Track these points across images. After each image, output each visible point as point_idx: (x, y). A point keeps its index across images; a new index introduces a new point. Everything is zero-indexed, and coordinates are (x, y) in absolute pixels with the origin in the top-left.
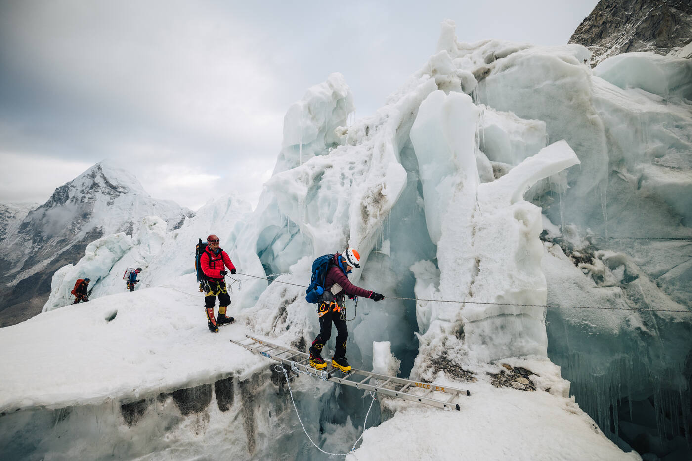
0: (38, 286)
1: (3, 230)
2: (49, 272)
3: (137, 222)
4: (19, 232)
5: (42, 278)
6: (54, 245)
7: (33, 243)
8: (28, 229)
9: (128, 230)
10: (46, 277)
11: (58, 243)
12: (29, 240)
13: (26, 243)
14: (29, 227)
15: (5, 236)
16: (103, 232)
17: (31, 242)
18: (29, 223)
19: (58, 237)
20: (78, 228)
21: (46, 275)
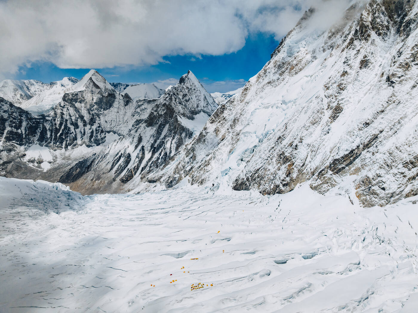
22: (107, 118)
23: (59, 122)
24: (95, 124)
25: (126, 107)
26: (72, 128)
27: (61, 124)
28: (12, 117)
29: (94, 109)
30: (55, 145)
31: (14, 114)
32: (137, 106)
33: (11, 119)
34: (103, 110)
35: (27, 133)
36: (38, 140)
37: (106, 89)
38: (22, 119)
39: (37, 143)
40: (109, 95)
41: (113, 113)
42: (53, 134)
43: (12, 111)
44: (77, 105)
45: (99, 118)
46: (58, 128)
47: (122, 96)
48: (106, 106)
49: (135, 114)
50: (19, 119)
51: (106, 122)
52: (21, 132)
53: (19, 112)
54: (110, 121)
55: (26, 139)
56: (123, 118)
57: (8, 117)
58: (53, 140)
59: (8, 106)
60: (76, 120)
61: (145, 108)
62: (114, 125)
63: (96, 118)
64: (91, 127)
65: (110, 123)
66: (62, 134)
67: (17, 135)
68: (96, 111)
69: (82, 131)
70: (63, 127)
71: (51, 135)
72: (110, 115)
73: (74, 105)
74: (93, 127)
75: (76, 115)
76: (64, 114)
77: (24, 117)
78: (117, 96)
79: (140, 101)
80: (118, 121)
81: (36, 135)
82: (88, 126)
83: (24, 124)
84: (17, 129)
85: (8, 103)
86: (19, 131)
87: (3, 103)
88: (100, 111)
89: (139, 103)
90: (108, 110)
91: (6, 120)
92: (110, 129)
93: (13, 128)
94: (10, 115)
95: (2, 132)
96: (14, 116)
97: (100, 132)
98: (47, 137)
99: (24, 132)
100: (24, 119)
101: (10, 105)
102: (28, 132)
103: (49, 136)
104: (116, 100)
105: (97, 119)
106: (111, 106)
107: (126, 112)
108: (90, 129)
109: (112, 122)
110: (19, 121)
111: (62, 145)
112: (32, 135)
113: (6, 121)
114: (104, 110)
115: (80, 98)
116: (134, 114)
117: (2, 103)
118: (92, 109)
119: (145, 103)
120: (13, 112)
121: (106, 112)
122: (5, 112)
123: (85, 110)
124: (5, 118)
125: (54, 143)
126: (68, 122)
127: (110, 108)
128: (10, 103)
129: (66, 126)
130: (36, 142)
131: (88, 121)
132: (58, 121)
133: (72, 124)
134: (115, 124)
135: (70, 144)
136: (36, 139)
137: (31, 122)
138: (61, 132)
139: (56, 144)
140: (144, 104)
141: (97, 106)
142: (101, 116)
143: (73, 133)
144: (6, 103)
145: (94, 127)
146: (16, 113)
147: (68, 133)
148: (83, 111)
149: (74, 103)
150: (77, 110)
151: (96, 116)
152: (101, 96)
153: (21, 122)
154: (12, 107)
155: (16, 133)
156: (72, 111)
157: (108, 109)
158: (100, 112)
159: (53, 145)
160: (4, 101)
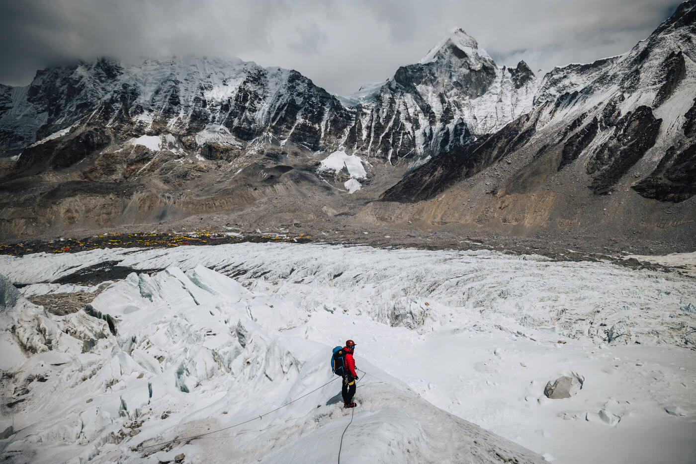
0: (52, 158)
1: (6, 95)
2: (66, 140)
3: (184, 81)
4: (29, 100)
5: (56, 148)
6: (74, 110)
7: (50, 115)
8: (39, 95)
9: (172, 90)
10: (63, 147)
11: (78, 107)
12: (43, 111)
13: (40, 115)
14: (41, 93)
15: (10, 105)
16: (137, 91)
17: (46, 114)
18: (39, 87)
19: (77, 100)
20: (103, 89)
21: (63, 144)
22: (476, 112)
23: (385, 115)
24: (452, 121)
25: (518, 90)
26: (408, 126)
27: (388, 118)
28: (308, 102)
29: (453, 95)
30: (374, 154)
31: (313, 99)
32: (549, 83)
33: (307, 106)
34: (468, 97)
35: (328, 130)
36: (346, 144)
37: (478, 58)
38: (324, 109)
39: (342, 149)
40: (485, 68)
41: (489, 104)
42: (372, 135)
43: (310, 93)
44: (420, 88)
45: (461, 111)
46: (383, 124)
47: (510, 70)
48: (475, 91)
49: (542, 99)
50: (319, 107)
51: (475, 118)
52: (319, 128)
53: (320, 97)
54: (483, 118)
55: (325, 140)
56: (513, 110)
57: (302, 103)
58: (372, 145)
59: (306, 85)
60: (416, 115)
61: (571, 83)
62: (493, 124)
63: (455, 110)
64: (444, 126)
65: (483, 122)
66: (388, 135)
67: (313, 132)
68: (455, 98)
69: (427, 131)
70: (391, 124)
71: (369, 136)
72: (483, 107)
73: (415, 88)
74: (448, 126)
75: (416, 107)
76: (395, 103)
77: (328, 105)
78: (498, 72)
79: (557, 70)
80: (500, 116)
81: (343, 135)
82: (438, 125)
83: (326, 116)
84: (314, 123)
85: (306, 81)
86: (317, 126)
87: (299, 82)
88: (464, 99)
89: (554, 76)
90: (478, 98)
91: (298, 108)
92: (482, 131)
93: (307, 121)
94: (306, 99)
95: (289, 125)
96: (312, 101)
97: (464, 133)
98: (361, 138)
99: (323, 129)
100: (328, 110)
101: (308, 84)
102: (330, 129)
103: (364, 137)
104: (497, 79)
105: (457, 112)
106: (484, 91)
107: (517, 100)
108: (442, 129)
109: (488, 119)
110: (319, 110)
111: (387, 154)
112: (336, 135)
113: (299, 110)
114: (471, 97)
115: (427, 75)
116: (541, 101)
117: (297, 81)
118: (448, 94)
119: (573, 74)
120: (311, 95)
121: (474, 102)
122: (299, 94)
123: (433, 97)
124: (298, 105)
125: (372, 150)
126: (402, 116)
127: (483, 94)
128: (310, 80)
129: (397, 121)
130: (341, 147)
131: (438, 116)
132: (383, 112)
133: (408, 119)
134: (494, 122)
135: (401, 154)
136: (343, 143)
137: (338, 113)
138: (387, 130)
139: (376, 152)
140: (570, 75)
141: (458, 89)
142: (464, 109)
143: (409, 132)
144: (303, 82)
145: (451, 127)
146: (316, 97)
147: (400, 133)
148: (430, 99)
149: (415, 84)
150: (418, 97)
151: (456, 108)
152: (468, 71)
153: (321, 113)
154: (311, 88)
155: (311, 130)
156: (409, 98)
157: (478, 96)
158: (463, 102)
159: (370, 153)
160: (301, 78)
